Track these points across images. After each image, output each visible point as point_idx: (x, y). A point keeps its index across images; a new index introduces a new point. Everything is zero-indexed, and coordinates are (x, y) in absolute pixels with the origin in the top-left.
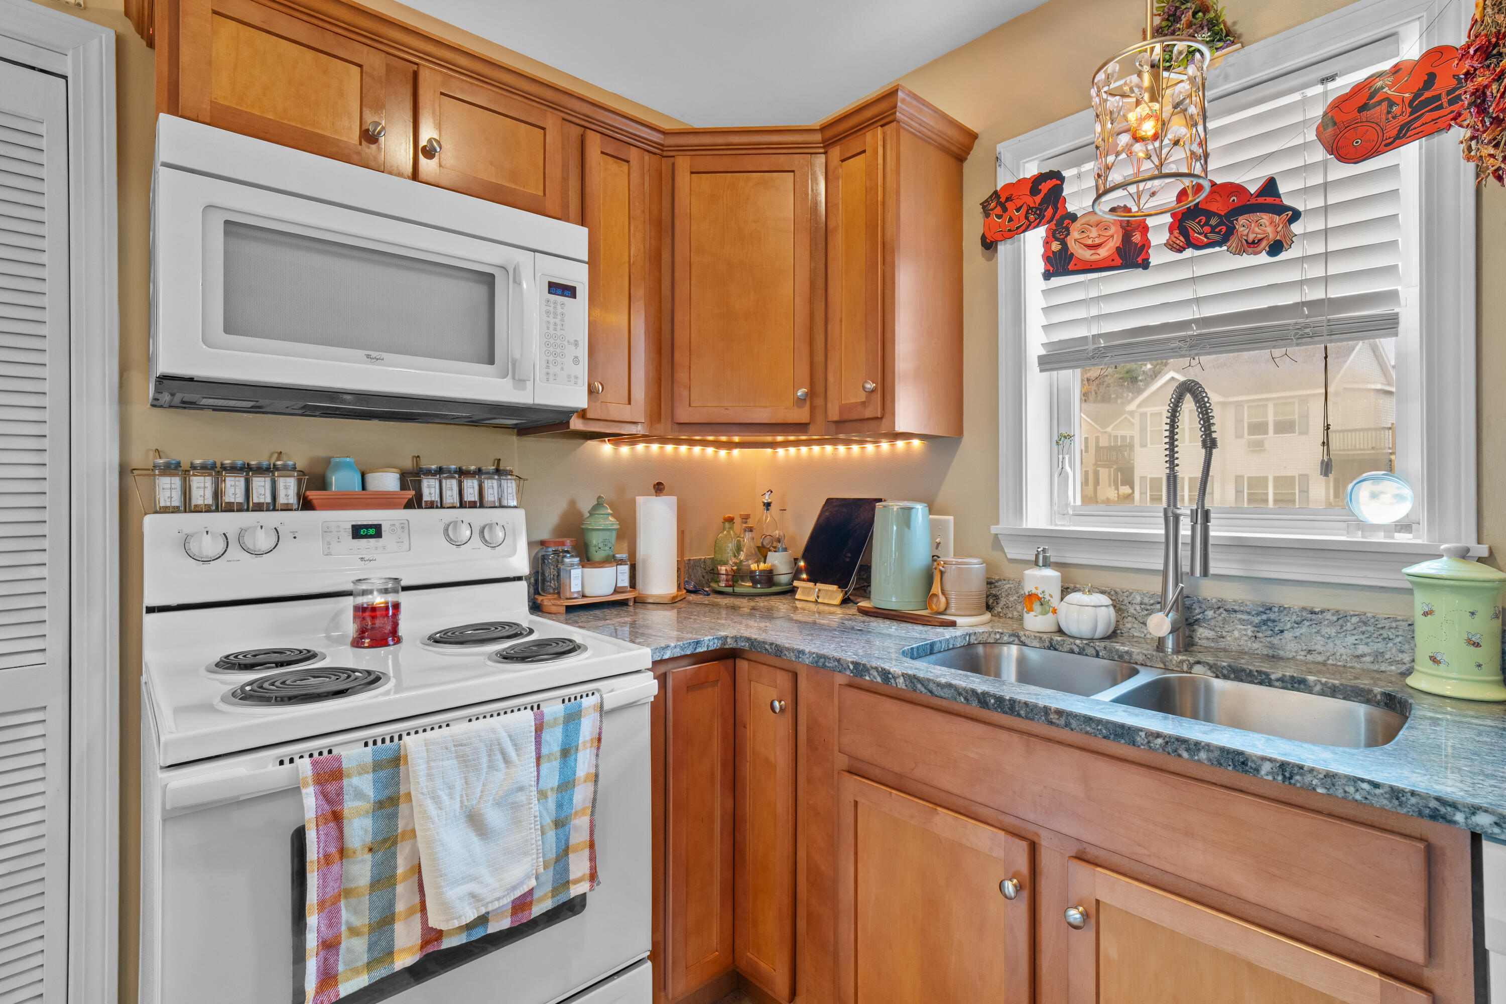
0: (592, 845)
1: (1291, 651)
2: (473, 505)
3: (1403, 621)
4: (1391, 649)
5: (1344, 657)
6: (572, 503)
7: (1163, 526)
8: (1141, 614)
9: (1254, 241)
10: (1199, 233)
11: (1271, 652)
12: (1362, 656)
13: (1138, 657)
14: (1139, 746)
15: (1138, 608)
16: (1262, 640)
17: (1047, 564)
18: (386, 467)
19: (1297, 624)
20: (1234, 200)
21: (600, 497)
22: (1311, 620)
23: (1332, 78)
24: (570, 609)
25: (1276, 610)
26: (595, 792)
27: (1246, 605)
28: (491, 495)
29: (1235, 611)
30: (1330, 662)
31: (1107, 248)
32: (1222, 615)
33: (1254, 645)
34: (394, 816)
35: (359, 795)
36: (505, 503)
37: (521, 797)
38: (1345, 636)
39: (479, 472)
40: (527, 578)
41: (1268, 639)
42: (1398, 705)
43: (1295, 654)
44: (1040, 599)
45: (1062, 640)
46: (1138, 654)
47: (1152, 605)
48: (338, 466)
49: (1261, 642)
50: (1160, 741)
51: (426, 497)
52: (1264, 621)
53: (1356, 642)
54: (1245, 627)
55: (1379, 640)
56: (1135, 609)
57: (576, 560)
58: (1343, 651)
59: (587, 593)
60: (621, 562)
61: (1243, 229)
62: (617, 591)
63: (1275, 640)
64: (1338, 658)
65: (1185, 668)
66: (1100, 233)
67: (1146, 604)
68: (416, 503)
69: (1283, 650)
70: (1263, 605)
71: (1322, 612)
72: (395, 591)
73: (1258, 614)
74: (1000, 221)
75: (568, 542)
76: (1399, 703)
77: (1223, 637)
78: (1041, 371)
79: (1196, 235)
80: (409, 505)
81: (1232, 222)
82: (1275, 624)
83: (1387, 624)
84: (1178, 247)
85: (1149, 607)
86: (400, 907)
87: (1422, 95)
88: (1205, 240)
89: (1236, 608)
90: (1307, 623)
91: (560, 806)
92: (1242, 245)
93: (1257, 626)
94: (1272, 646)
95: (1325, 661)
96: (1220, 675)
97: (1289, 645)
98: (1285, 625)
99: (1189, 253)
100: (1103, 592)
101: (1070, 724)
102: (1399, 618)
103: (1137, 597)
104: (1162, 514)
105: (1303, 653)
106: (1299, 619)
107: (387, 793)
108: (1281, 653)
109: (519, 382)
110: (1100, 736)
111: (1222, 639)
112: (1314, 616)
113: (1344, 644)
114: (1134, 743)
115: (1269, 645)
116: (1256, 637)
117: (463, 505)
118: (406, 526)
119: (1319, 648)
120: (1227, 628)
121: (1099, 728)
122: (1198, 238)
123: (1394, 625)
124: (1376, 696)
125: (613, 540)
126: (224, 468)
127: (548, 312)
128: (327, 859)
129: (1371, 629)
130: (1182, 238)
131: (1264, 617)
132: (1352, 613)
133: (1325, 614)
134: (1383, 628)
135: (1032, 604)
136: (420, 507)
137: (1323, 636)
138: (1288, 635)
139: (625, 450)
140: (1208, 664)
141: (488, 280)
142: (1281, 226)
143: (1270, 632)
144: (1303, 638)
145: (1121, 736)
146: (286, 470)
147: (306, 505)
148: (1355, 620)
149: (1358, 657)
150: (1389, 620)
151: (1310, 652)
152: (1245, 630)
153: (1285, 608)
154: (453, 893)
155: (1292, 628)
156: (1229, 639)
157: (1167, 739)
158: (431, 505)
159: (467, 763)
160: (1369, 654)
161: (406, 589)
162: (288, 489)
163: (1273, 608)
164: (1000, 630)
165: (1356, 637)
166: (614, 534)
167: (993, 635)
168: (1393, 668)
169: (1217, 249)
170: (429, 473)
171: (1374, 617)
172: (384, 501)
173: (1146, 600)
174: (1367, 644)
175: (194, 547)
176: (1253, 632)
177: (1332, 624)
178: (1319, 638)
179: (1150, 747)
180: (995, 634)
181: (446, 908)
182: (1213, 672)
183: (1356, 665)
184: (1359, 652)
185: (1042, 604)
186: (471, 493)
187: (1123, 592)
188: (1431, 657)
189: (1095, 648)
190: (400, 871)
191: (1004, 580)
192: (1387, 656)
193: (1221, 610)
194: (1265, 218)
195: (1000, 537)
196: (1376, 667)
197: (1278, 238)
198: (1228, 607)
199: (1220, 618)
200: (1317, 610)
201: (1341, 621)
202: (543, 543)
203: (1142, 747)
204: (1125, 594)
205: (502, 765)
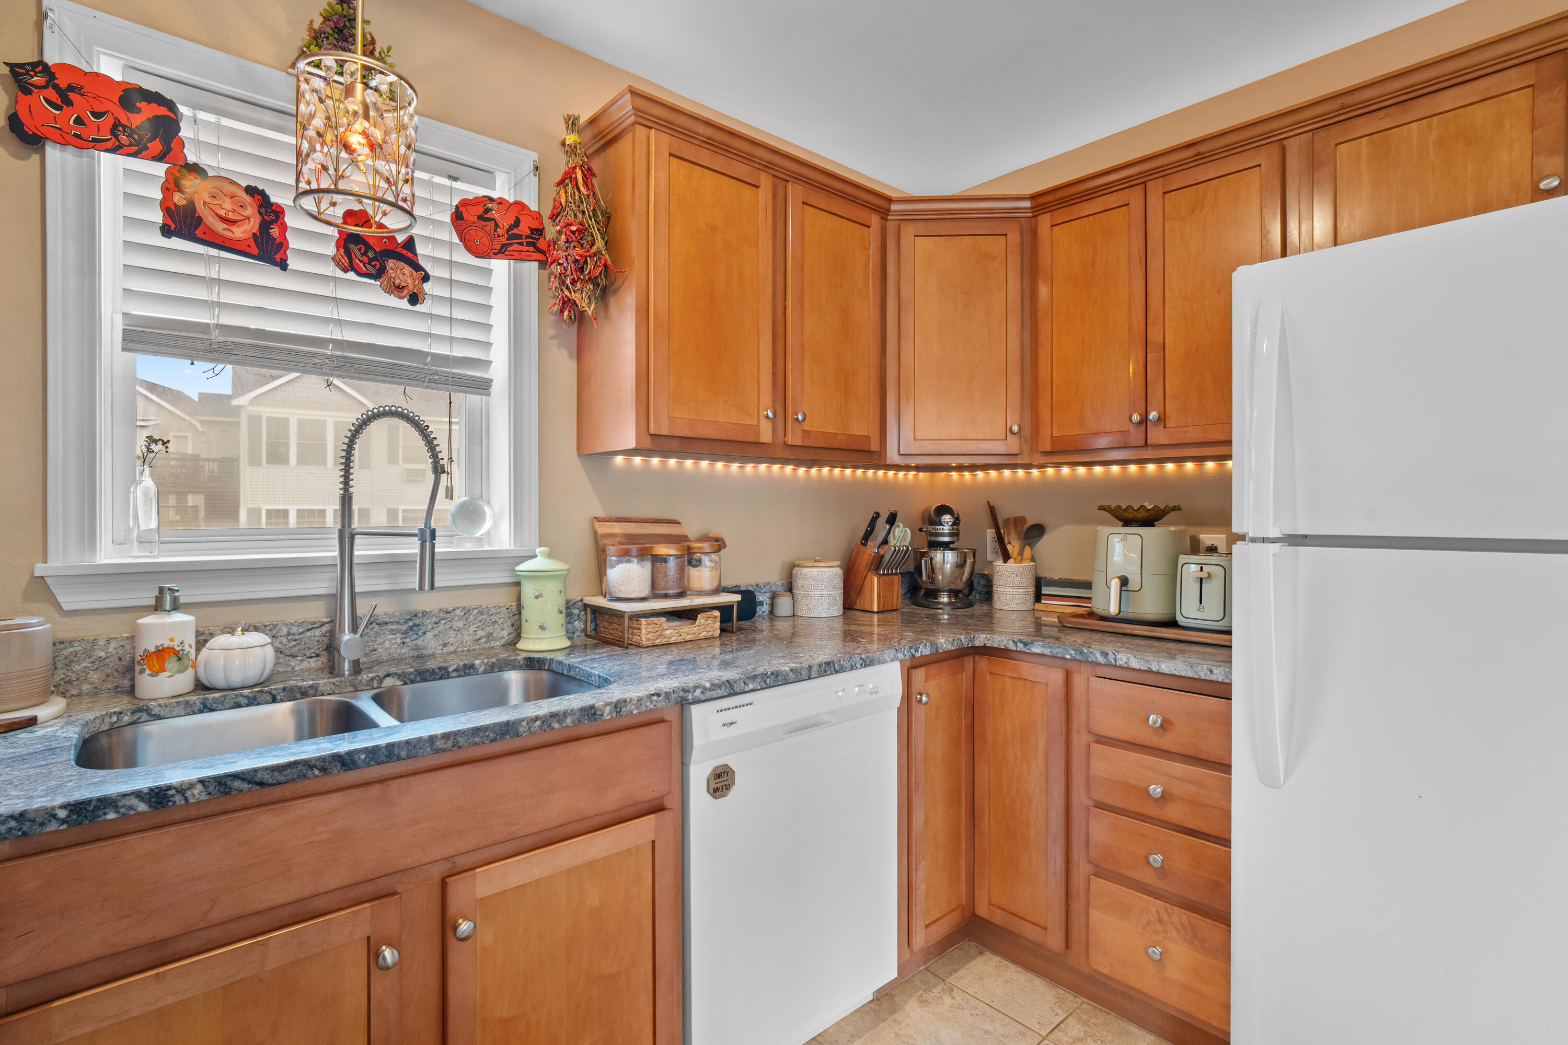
1: (431, 648)
3: (503, 607)
4: (497, 629)
5: (469, 643)
7: (337, 548)
8: (288, 646)
9: (399, 286)
10: (359, 260)
11: (416, 653)
12: (480, 639)
13: (324, 688)
14: (522, 735)
15: (284, 640)
16: (409, 644)
17: (176, 606)
19: (436, 624)
20: (386, 242)
22: (446, 619)
23: (455, 179)
25: (420, 615)
27: (396, 616)
29: (386, 624)
30: (459, 649)
31: (242, 229)
32: (375, 630)
33: (402, 650)
38: (469, 627)
41: (414, 642)
42: (536, 664)
43: (434, 650)
44: (176, 653)
45: (221, 696)
46: (325, 684)
47: (301, 633)
49: (408, 646)
50: (538, 723)
52: (411, 627)
53: (476, 629)
54: (394, 636)
55: (490, 624)
56: (281, 643)
58: (467, 638)
61: (391, 271)
63: (419, 642)
64: (464, 645)
65: (375, 684)
66: (235, 208)
67: (294, 634)
69: (426, 649)
70: (409, 613)
71: (454, 610)
73: (405, 623)
74: (58, 113)
76: (537, 662)
77: (375, 650)
78: (124, 349)
79: (357, 260)
81: (384, 261)
82: (419, 627)
83: (493, 611)
84: (343, 266)
85: (297, 637)
87: (513, 229)
88: (364, 269)
89: (387, 620)
90: (443, 622)
92: (391, 286)
93: (406, 633)
94: (417, 648)
95: (456, 650)
96: (408, 681)
97: (430, 643)
98: (427, 627)
99: (351, 275)
100: (256, 629)
101: (458, 742)
102: (501, 605)
103: (283, 628)
104: (336, 536)
105: (440, 648)
106: (438, 619)
108: (424, 652)
110: (487, 742)
111: (374, 652)
112: (448, 615)
113: (468, 633)
114: (518, 735)
115: (415, 647)
116: (404, 643)
119: (452, 640)
120: (379, 640)
121: (487, 734)
122: (359, 265)
123: (498, 610)
124: (519, 662)
129: (485, 617)
130: (346, 258)
131: (411, 623)
132: (473, 607)
133: (456, 611)
134: (492, 614)
135: (164, 661)
137: (454, 630)
138: (429, 635)
140: (397, 674)
142: (417, 281)
143: (415, 636)
144: (440, 634)
145: (503, 734)
148: (475, 612)
149: (477, 640)
150: (496, 608)
151: (445, 645)
152: (395, 639)
153: (427, 612)
155: (433, 628)
156: (380, 650)
157: (543, 719)
160: (484, 637)
163: (418, 614)
164: (117, 710)
165: (476, 626)
167: (107, 720)
168: (498, 643)
169: (372, 281)
171: (487, 607)
173: (294, 630)
174: (483, 629)
176: (401, 639)
177: (460, 618)
178: (452, 632)
179: (531, 732)
180: (111, 717)
182: (402, 680)
183: (476, 647)
184: (478, 636)
185: (180, 659)
187: (265, 626)
188: (540, 627)
189: (270, 693)
191: (63, 643)
192: (495, 635)
193: (374, 625)
194: (407, 270)
195: (48, 581)
196: (487, 645)
197: (415, 291)
198: (380, 620)
199: (372, 632)
200: (450, 609)
201: (466, 615)
203: (524, 735)
204: (268, 628)
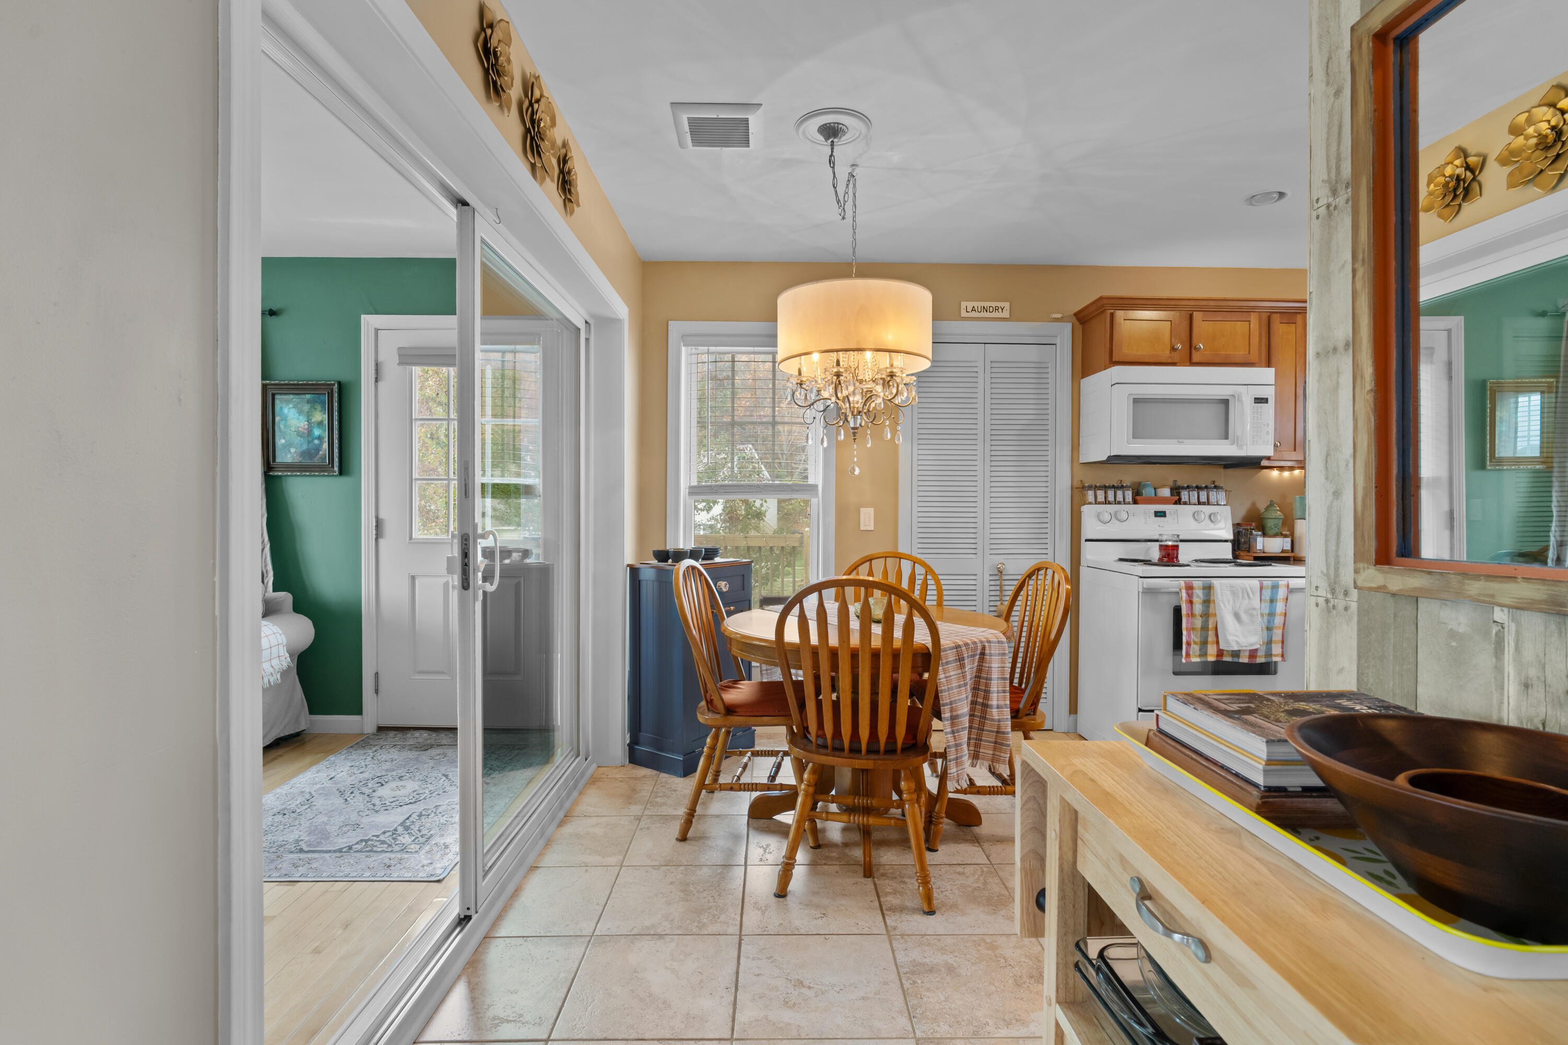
0: (1283, 642)
2: (1204, 504)
6: (1254, 504)
18: (1163, 486)
21: (1272, 501)
24: (1256, 558)
26: (1285, 620)
28: (1213, 499)
34: (1208, 607)
35: (1198, 596)
36: (1220, 503)
37: (1254, 612)
39: (1206, 487)
40: (1231, 541)
48: (1145, 486)
51: (1183, 500)
57: (1260, 533)
59: (1266, 550)
60: (1286, 536)
62: (1283, 551)
68: (1178, 502)
72: (1177, 541)
75: (1254, 524)
80: (1175, 503)
86: (1210, 639)
91: (1269, 622)
107: (1206, 598)
109: (1240, 447)
117: (1199, 503)
118: (1176, 512)
125: (1280, 524)
126: (1096, 486)
127: (1254, 412)
128: (1188, 615)
136: (1180, 504)
139: (1286, 474)
141: (1225, 402)
146: (1127, 487)
147: (1135, 502)
154: (1230, 638)
158: (1185, 503)
159: (1234, 593)
161: (1182, 541)
162: (1129, 495)
166: (1281, 521)
170: (1183, 488)
172: (1164, 501)
175: (1102, 518)
181: (1227, 642)
186: (1203, 498)
190: (1210, 626)
202: (1238, 524)
205: (1247, 598)
